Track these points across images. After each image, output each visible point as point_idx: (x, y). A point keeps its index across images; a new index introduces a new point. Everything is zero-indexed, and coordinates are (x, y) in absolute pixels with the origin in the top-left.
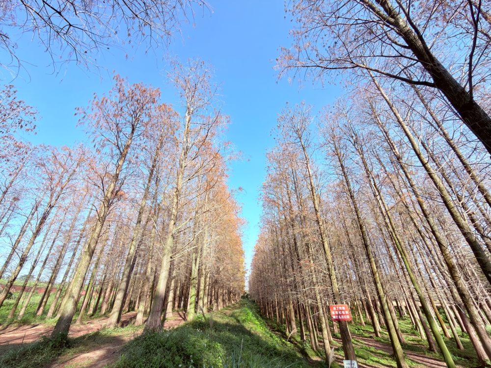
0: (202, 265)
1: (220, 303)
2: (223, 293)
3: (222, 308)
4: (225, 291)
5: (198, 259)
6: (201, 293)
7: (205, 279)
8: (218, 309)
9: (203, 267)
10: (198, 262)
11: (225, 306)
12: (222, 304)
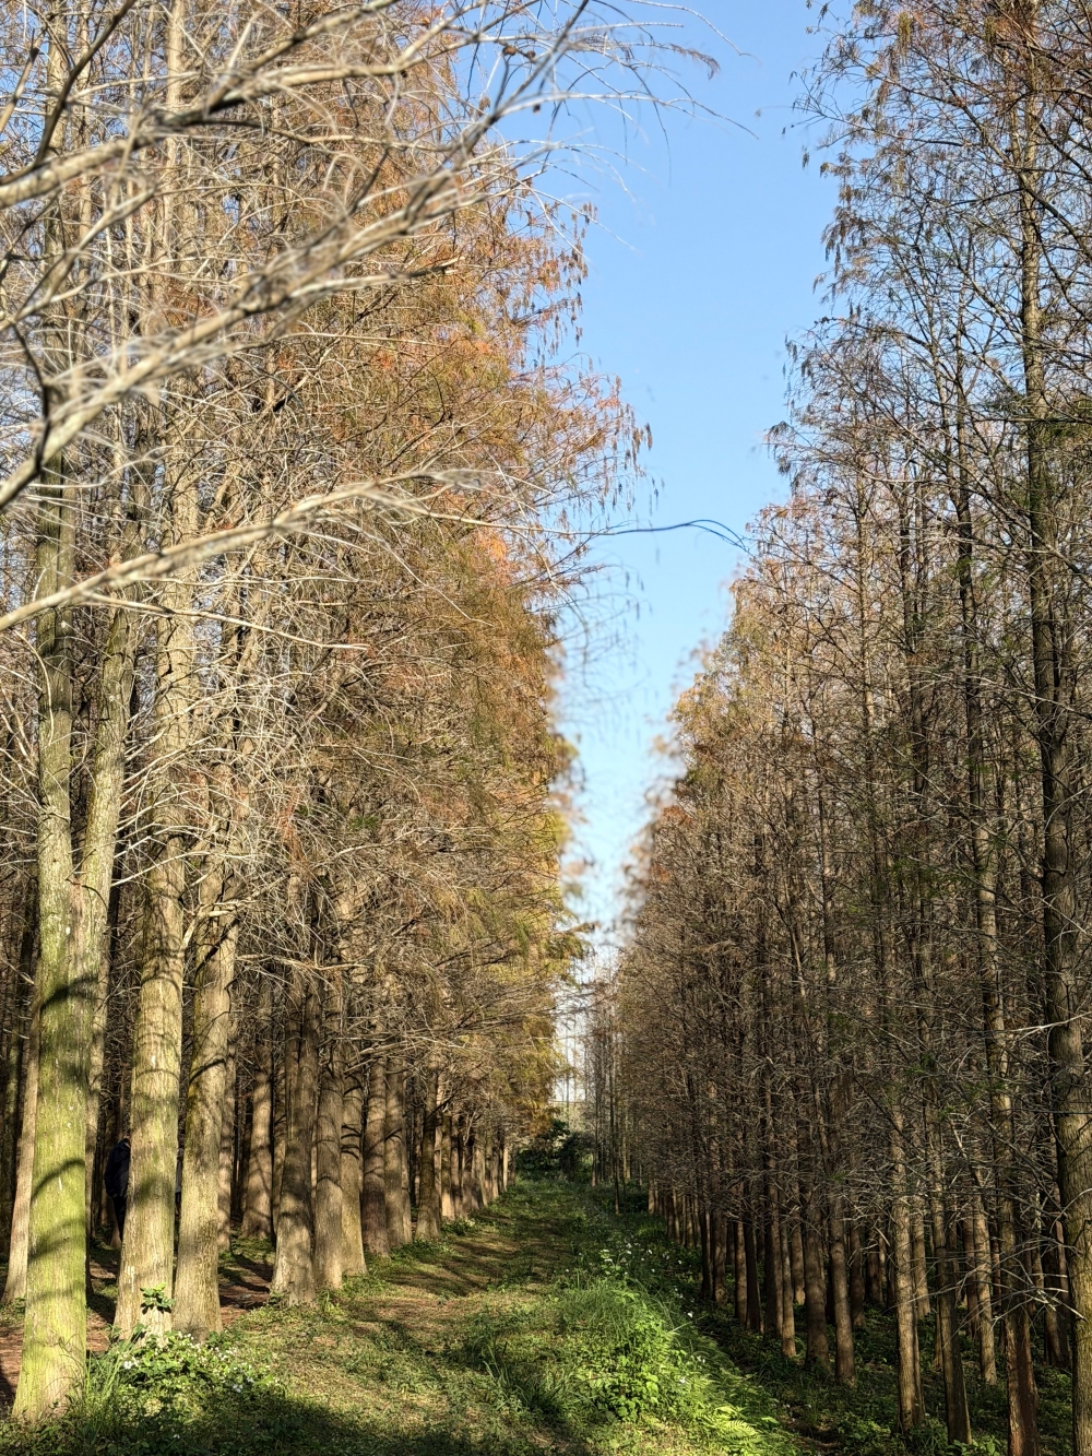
0: (155, 852)
1: (335, 1220)
2: (362, 1135)
3: (359, 1265)
4: (377, 1116)
5: (107, 784)
6: (154, 1137)
7: (190, 996)
8: (321, 1278)
9: (169, 873)
10: (105, 814)
11: (379, 1244)
12: (351, 1229)
